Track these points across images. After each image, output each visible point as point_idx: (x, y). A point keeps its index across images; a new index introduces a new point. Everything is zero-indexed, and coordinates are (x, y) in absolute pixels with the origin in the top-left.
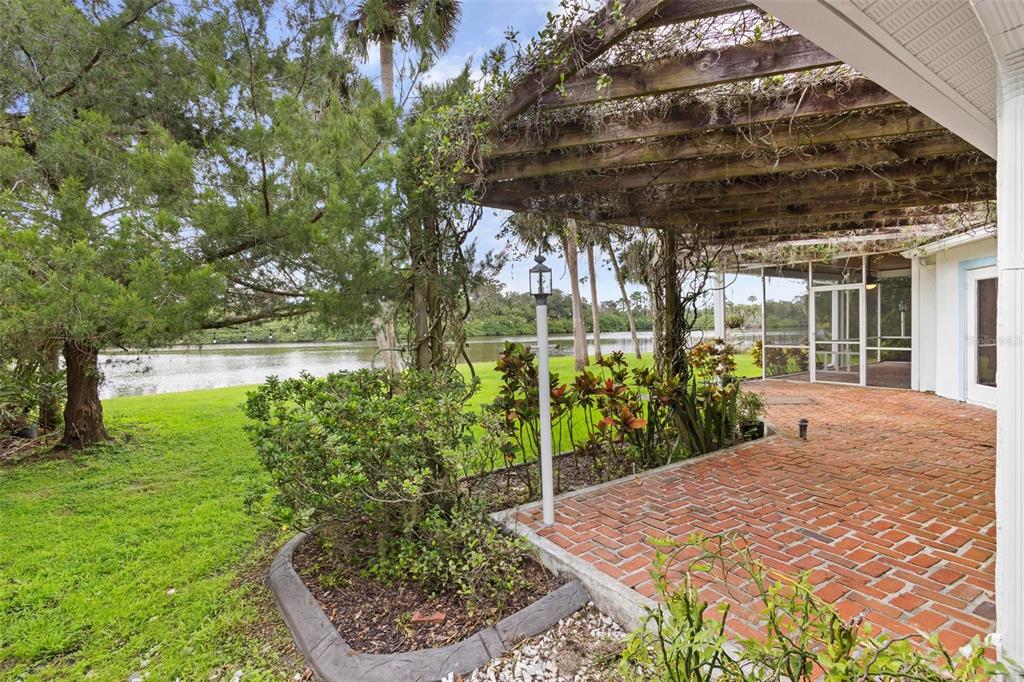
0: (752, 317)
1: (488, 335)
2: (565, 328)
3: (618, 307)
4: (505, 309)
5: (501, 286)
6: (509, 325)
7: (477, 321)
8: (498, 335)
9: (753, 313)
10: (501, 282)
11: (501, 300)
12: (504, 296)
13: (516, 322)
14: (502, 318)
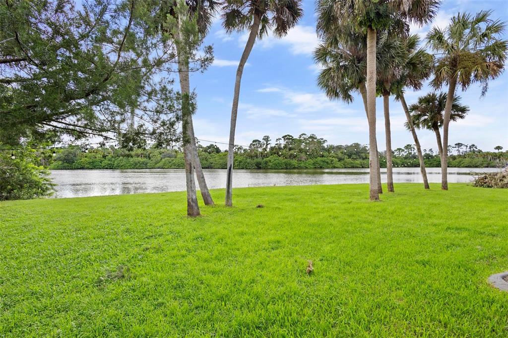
0: (498, 160)
1: (315, 168)
2: (361, 165)
3: (395, 153)
4: (326, 154)
5: (324, 141)
6: (327, 163)
7: (310, 160)
8: (321, 168)
9: (499, 158)
10: (324, 139)
11: (324, 149)
12: (326, 147)
13: (332, 161)
14: (324, 159)
